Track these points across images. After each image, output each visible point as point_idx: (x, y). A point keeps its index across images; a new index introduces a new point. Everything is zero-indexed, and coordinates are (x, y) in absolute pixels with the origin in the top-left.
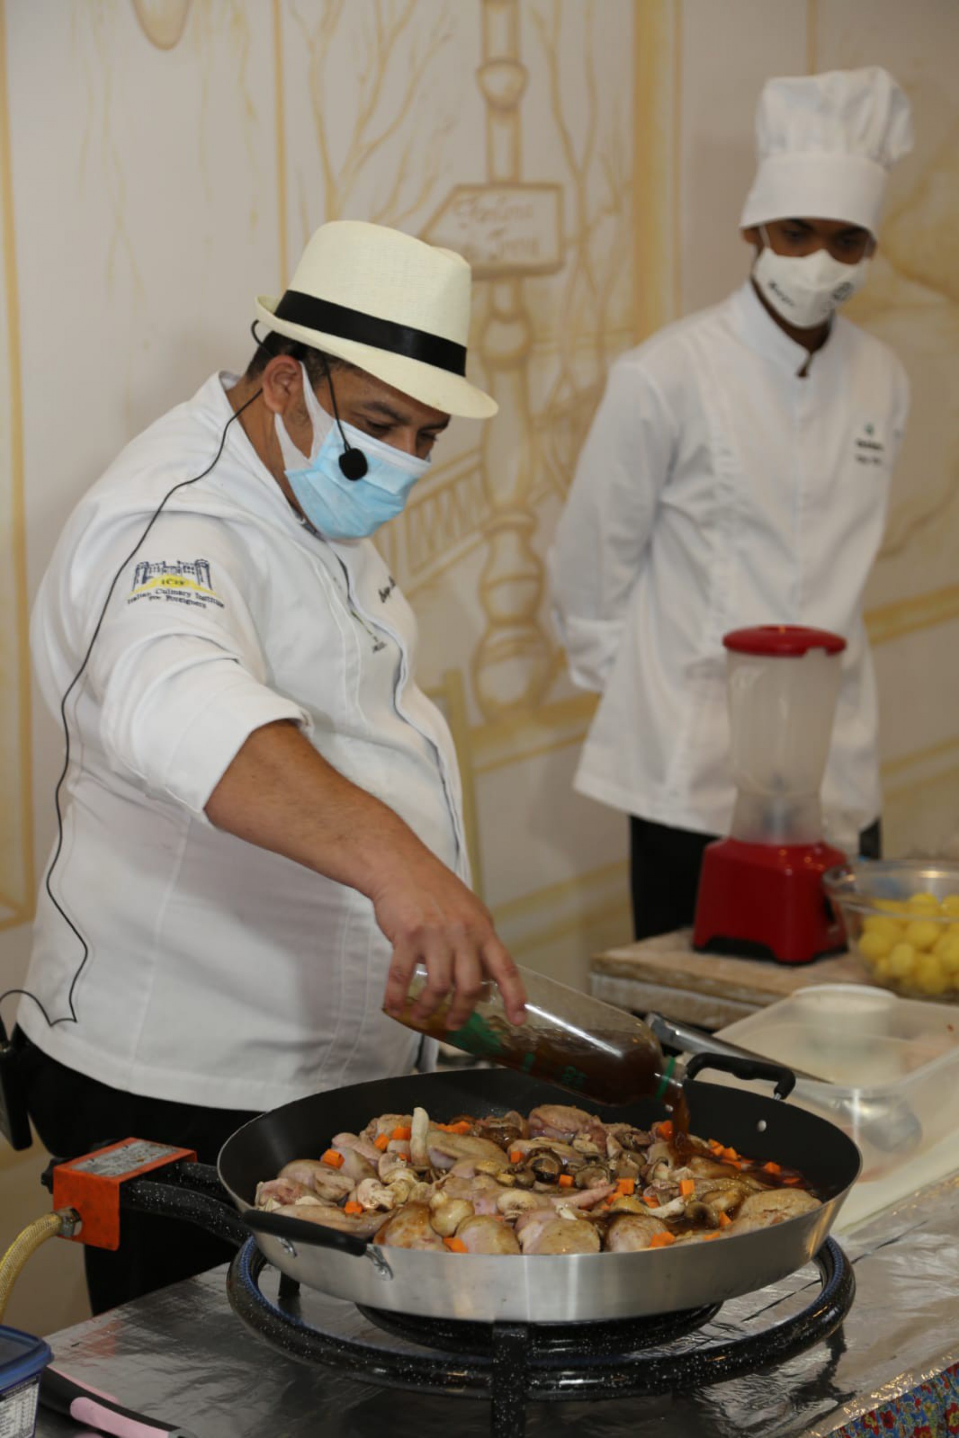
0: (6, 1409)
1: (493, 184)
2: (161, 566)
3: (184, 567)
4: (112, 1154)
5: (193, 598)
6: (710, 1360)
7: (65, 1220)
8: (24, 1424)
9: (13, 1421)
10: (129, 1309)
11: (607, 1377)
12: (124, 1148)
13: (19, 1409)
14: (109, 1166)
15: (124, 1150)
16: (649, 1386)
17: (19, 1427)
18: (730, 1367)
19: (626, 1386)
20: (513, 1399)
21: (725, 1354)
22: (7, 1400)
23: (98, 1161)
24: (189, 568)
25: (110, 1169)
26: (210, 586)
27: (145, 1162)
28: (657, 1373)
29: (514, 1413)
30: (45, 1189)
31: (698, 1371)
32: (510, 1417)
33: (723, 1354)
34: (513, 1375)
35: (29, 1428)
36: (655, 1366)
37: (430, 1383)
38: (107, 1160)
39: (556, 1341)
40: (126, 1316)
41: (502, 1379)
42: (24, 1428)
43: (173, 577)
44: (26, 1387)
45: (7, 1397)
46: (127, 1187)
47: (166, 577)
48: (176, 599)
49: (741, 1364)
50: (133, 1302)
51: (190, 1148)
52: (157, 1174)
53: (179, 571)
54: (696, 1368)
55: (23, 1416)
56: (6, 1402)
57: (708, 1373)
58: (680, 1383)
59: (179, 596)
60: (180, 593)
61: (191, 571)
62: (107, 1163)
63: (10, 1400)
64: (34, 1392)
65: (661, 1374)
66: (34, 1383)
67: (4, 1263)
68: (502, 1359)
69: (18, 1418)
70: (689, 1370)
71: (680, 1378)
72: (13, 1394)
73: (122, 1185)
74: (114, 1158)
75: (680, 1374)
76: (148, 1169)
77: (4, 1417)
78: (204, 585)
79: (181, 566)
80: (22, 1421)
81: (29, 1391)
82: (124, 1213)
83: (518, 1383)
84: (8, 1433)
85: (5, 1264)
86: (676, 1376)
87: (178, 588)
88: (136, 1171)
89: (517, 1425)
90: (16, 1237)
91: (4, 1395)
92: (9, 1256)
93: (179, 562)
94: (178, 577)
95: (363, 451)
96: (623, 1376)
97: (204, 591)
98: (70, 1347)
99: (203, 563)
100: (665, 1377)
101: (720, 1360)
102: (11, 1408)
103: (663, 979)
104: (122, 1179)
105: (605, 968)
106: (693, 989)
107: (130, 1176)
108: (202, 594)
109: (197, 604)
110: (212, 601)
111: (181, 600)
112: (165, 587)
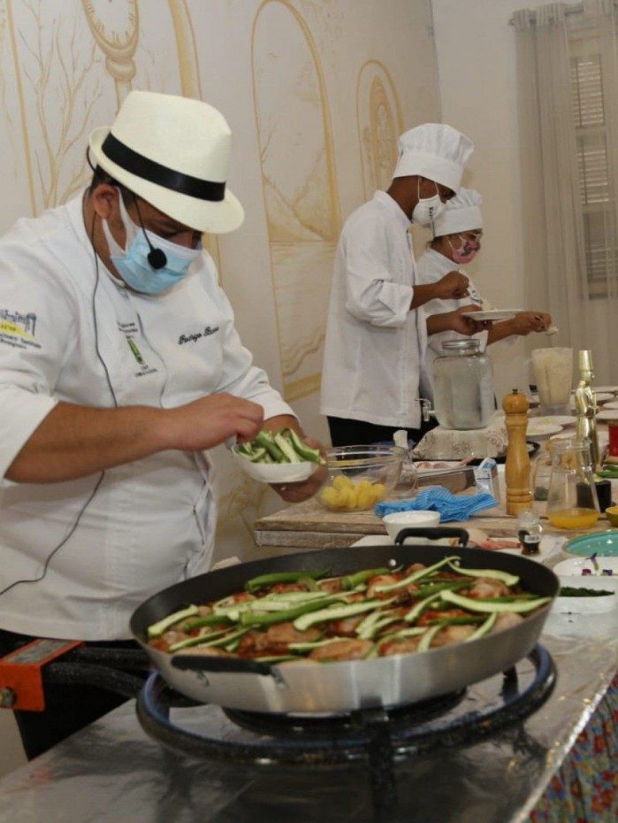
2: (4, 314)
3: (19, 317)
4: (29, 650)
5: (19, 342)
7: (6, 695)
14: (29, 658)
15: (36, 647)
23: (21, 655)
24: (22, 319)
26: (33, 333)
27: (53, 652)
38: (26, 654)
43: (10, 325)
48: (6, 342)
53: (14, 320)
59: (8, 340)
60: (11, 338)
61: (23, 321)
73: (42, 667)
76: (55, 656)
78: (30, 332)
79: (17, 316)
87: (10, 333)
88: (48, 658)
93: (17, 313)
94: (12, 325)
95: (163, 250)
97: (28, 336)
99: (32, 316)
103: (297, 527)
104: (41, 664)
105: (264, 527)
106: (315, 530)
107: (46, 661)
108: (25, 339)
109: (20, 346)
110: (31, 344)
111: (9, 343)
112: (2, 331)
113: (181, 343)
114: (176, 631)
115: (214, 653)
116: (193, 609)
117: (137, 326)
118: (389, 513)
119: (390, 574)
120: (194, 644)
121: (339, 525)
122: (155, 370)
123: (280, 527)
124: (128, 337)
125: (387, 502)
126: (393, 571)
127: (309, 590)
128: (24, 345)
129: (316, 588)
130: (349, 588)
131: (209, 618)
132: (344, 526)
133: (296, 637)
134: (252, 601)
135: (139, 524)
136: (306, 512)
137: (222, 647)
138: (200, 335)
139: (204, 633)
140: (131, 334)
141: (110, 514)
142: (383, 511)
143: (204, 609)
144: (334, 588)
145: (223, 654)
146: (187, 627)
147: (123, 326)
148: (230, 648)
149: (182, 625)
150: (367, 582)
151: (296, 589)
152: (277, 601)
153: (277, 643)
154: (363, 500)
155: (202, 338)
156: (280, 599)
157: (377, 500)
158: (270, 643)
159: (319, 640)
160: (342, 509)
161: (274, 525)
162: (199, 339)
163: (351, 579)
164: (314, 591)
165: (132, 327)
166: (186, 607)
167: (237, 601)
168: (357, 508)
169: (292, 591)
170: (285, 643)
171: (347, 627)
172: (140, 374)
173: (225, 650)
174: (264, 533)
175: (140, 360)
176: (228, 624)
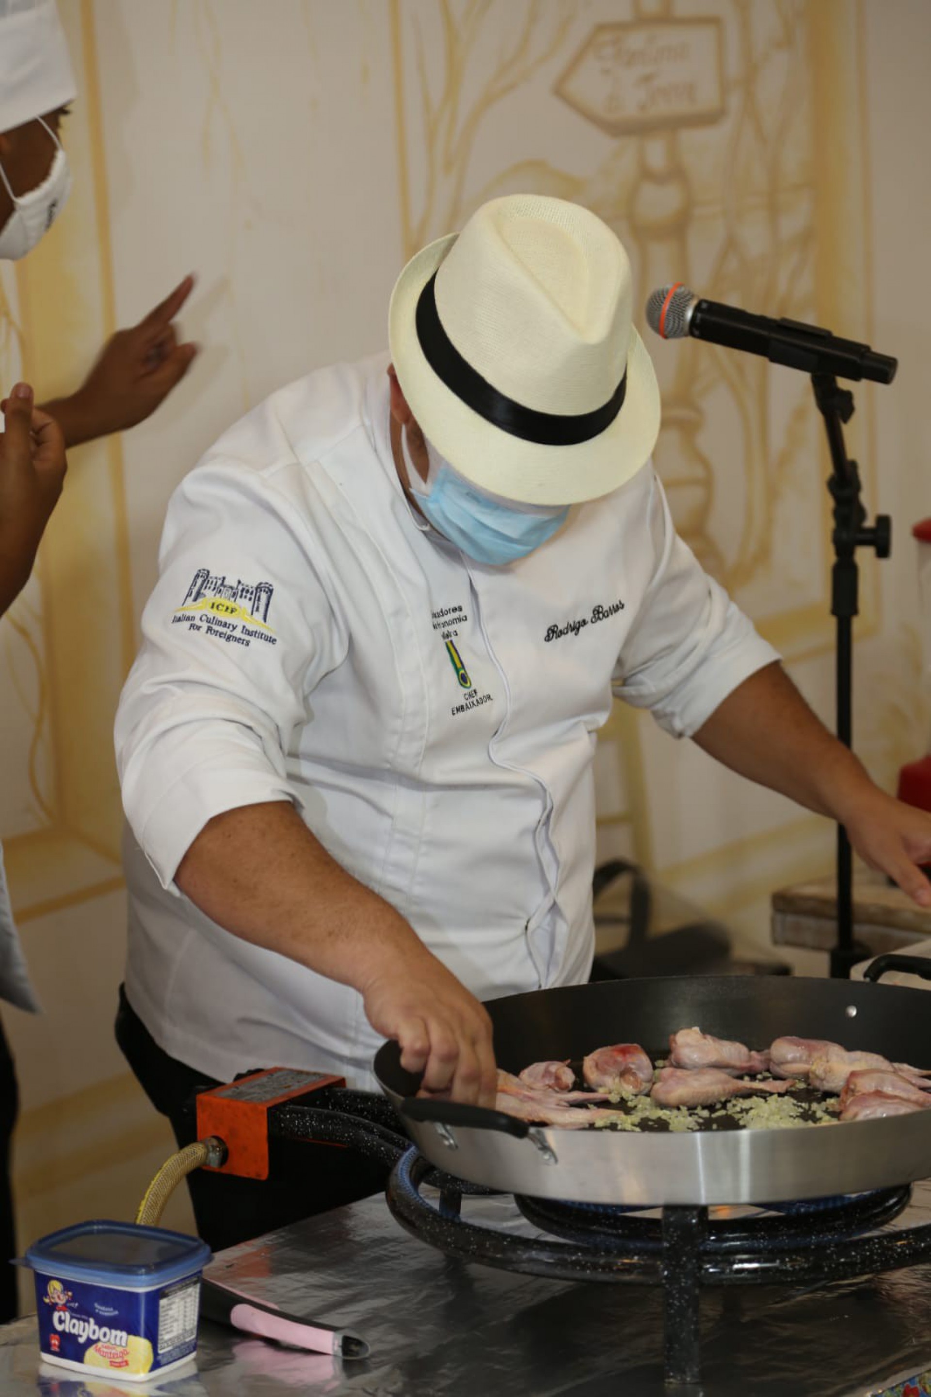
0: (168, 1307)
1: (642, 21)
3: (243, 590)
4: (258, 1082)
5: (237, 633)
6: (890, 1245)
7: (211, 1149)
8: (187, 1324)
9: (176, 1320)
10: (283, 1234)
11: (783, 1262)
12: (269, 1076)
13: (182, 1308)
14: (254, 1093)
15: (269, 1078)
16: (826, 1269)
17: (181, 1327)
18: (912, 1252)
19: (802, 1269)
20: (686, 1283)
21: (907, 1238)
22: (170, 1297)
24: (247, 591)
25: (256, 1095)
26: (265, 619)
27: (292, 1088)
28: (834, 1257)
29: (687, 1297)
31: (878, 1254)
32: (683, 1301)
33: (904, 1239)
34: (684, 1259)
35: (191, 1330)
36: (832, 1249)
37: (600, 1270)
38: (252, 1087)
39: (731, 1236)
40: (281, 1240)
41: (673, 1263)
42: (188, 1328)
43: (226, 602)
44: (187, 1286)
45: (170, 1294)
46: (275, 1112)
47: (218, 599)
48: (217, 632)
49: (923, 1249)
50: (287, 1228)
53: (234, 595)
54: (875, 1251)
55: (185, 1316)
56: (169, 1299)
57: (888, 1257)
58: (859, 1266)
59: (221, 629)
60: (225, 625)
61: (249, 596)
62: (252, 1090)
63: (172, 1298)
64: (196, 1292)
65: (839, 1257)
66: (195, 1283)
67: (150, 1192)
68: (673, 1242)
69: (181, 1317)
70: (868, 1253)
71: (859, 1261)
72: (175, 1292)
73: (270, 1110)
74: (259, 1085)
75: (859, 1257)
76: (296, 1095)
77: (167, 1315)
78: (258, 616)
79: (240, 587)
80: (185, 1321)
81: (190, 1290)
82: (272, 1139)
83: (690, 1266)
84: (172, 1331)
85: (152, 1193)
86: (854, 1259)
88: (283, 1096)
89: (690, 1310)
90: (162, 1166)
91: (167, 1291)
92: (155, 1184)
93: (240, 583)
94: (230, 603)
96: (799, 1258)
97: (255, 622)
98: (225, 1268)
99: (265, 587)
100: (842, 1260)
101: (901, 1245)
102: (174, 1306)
104: (270, 1105)
105: (789, 905)
107: (278, 1101)
108: (251, 628)
109: (238, 640)
110: (261, 636)
111: (221, 634)
112: (212, 613)
113: (548, 639)
117: (467, 611)
122: (489, 698)
123: (822, 909)
124: (446, 636)
128: (247, 638)
138: (584, 622)
140: (451, 628)
155: (589, 625)
161: (811, 904)
162: (581, 629)
165: (457, 614)
172: (460, 709)
174: (790, 918)
175: (463, 679)
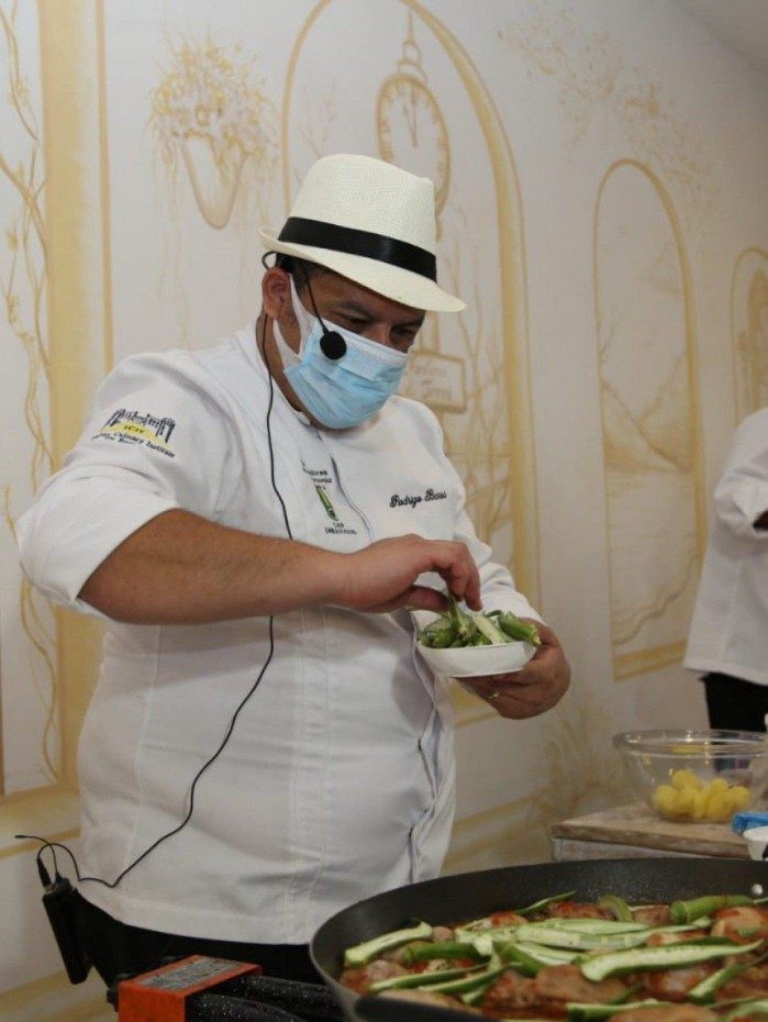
1: (423, 352)
2: (133, 415)
3: (151, 420)
4: (178, 970)
5: (146, 445)
12: (189, 965)
14: (174, 981)
23: (163, 976)
24: (154, 422)
25: (175, 984)
26: (167, 440)
30: (111, 1006)
38: (172, 976)
43: (137, 426)
46: (192, 1001)
47: (130, 423)
48: (126, 442)
51: (252, 962)
52: (222, 988)
53: (144, 422)
59: (130, 440)
61: (155, 425)
62: (171, 979)
73: (188, 998)
76: (213, 983)
78: (162, 438)
79: (149, 418)
87: (134, 434)
88: (200, 985)
94: (141, 427)
97: (158, 442)
99: (169, 422)
103: (614, 838)
104: (188, 993)
105: (565, 833)
106: (641, 845)
107: (195, 990)
108: (154, 444)
110: (161, 450)
112: (124, 432)
113: (393, 505)
114: (390, 960)
115: (442, 1003)
116: (424, 930)
117: (331, 476)
118: (755, 827)
119: (753, 906)
120: (412, 985)
121: (676, 839)
122: (353, 532)
123: (589, 836)
124: (318, 487)
125: (752, 813)
126: (756, 901)
127: (615, 919)
129: (629, 918)
130: (682, 921)
131: (447, 946)
132: (683, 842)
133: (582, 991)
134: (518, 925)
135: (338, 759)
136: (630, 818)
137: (455, 994)
138: (419, 499)
139: (434, 968)
140: (321, 484)
141: (295, 744)
142: (744, 823)
143: (442, 932)
144: (658, 918)
145: (456, 1006)
146: (408, 956)
147: (312, 473)
148: (468, 997)
149: (402, 952)
150: (714, 914)
151: (593, 914)
152: (561, 930)
153: (550, 999)
154: (715, 807)
155: (423, 502)
156: (567, 927)
157: (735, 808)
158: (540, 997)
159: (623, 1001)
160: (683, 817)
161: (581, 832)
162: (418, 504)
163: (688, 907)
164: (625, 921)
165: (323, 477)
166: (412, 925)
167: (496, 923)
168: (705, 819)
169: (586, 916)
170: (564, 1000)
171: (674, 984)
172: (331, 531)
173: (460, 1000)
174: (566, 842)
175: (332, 514)
176: (473, 958)
